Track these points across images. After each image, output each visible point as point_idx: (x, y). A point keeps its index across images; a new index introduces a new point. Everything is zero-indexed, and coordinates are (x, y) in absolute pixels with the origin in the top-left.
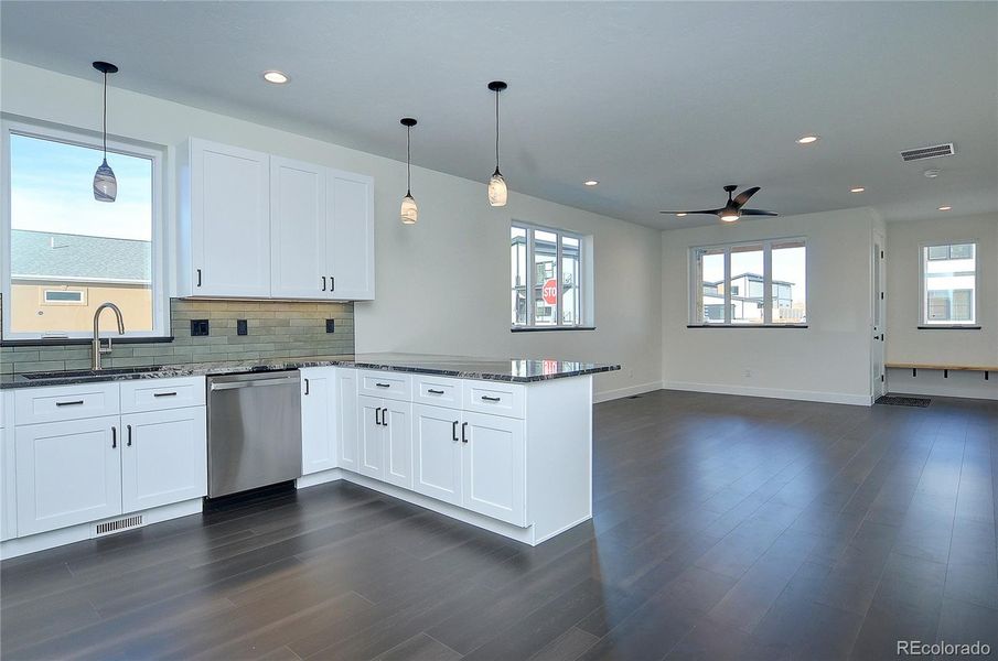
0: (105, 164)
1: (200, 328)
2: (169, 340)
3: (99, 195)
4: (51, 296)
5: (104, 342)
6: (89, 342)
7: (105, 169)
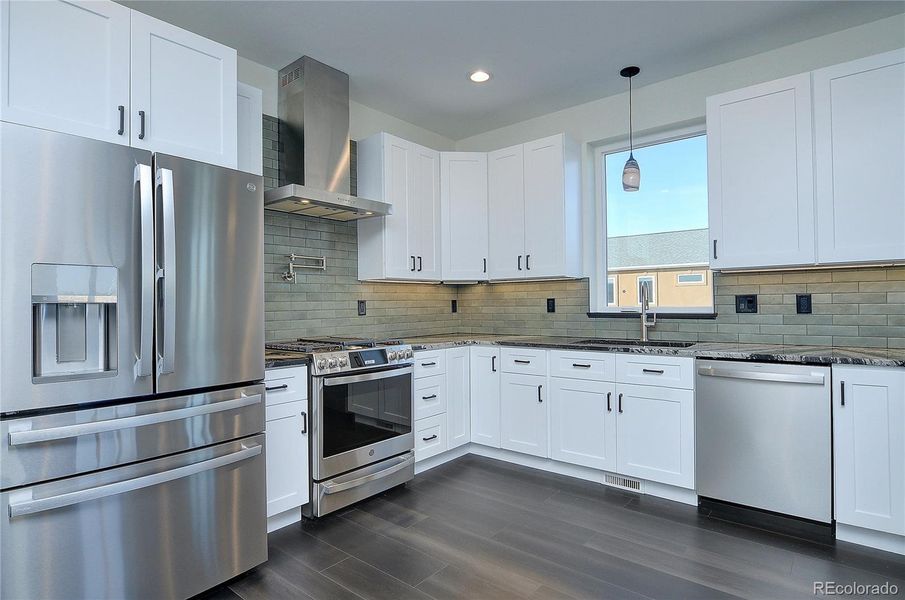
0: (631, 158)
1: (748, 303)
2: (712, 317)
3: (626, 187)
4: (682, 279)
5: (650, 316)
6: (638, 316)
7: (632, 163)
